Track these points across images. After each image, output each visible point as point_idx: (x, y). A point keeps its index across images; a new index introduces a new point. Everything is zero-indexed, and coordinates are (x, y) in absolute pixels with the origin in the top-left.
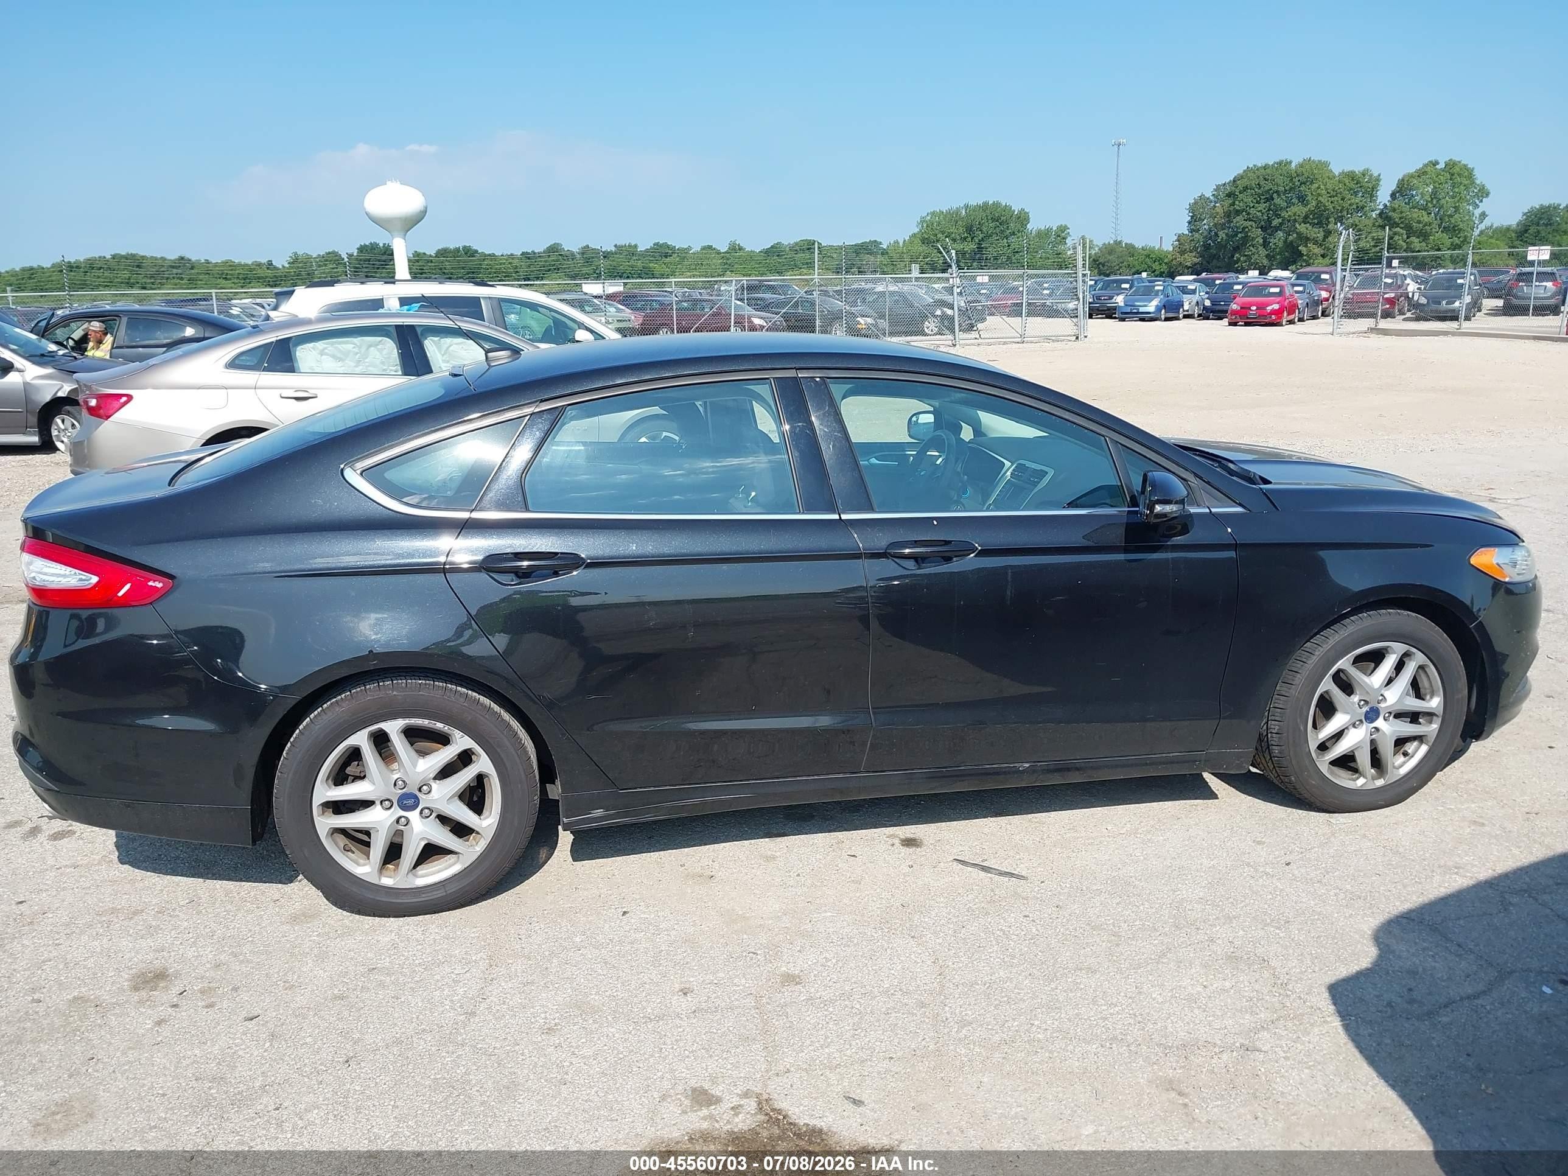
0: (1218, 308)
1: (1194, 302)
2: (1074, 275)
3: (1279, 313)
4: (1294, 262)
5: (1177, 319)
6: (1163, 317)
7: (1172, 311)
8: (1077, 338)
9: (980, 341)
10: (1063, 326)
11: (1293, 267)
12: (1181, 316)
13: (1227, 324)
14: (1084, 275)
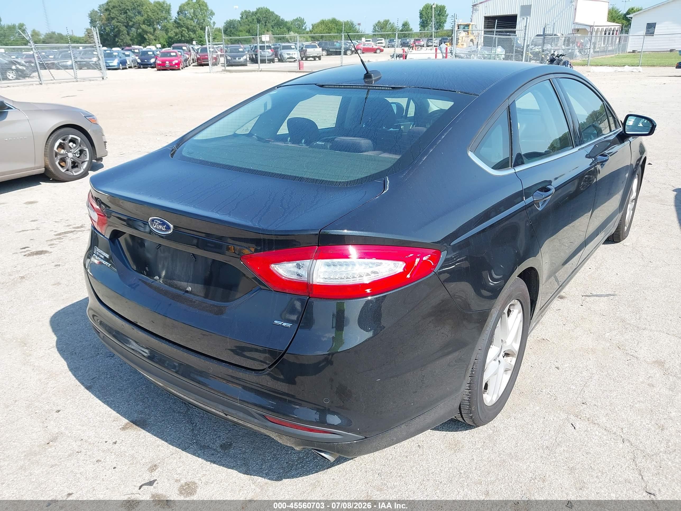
0: (144, 63)
1: (131, 61)
2: (95, 47)
3: (178, 64)
4: (143, 43)
5: (126, 68)
6: (121, 68)
7: (123, 65)
8: (103, 78)
9: (54, 81)
10: (95, 73)
11: (143, 45)
12: (127, 67)
13: (156, 70)
14: (99, 47)
